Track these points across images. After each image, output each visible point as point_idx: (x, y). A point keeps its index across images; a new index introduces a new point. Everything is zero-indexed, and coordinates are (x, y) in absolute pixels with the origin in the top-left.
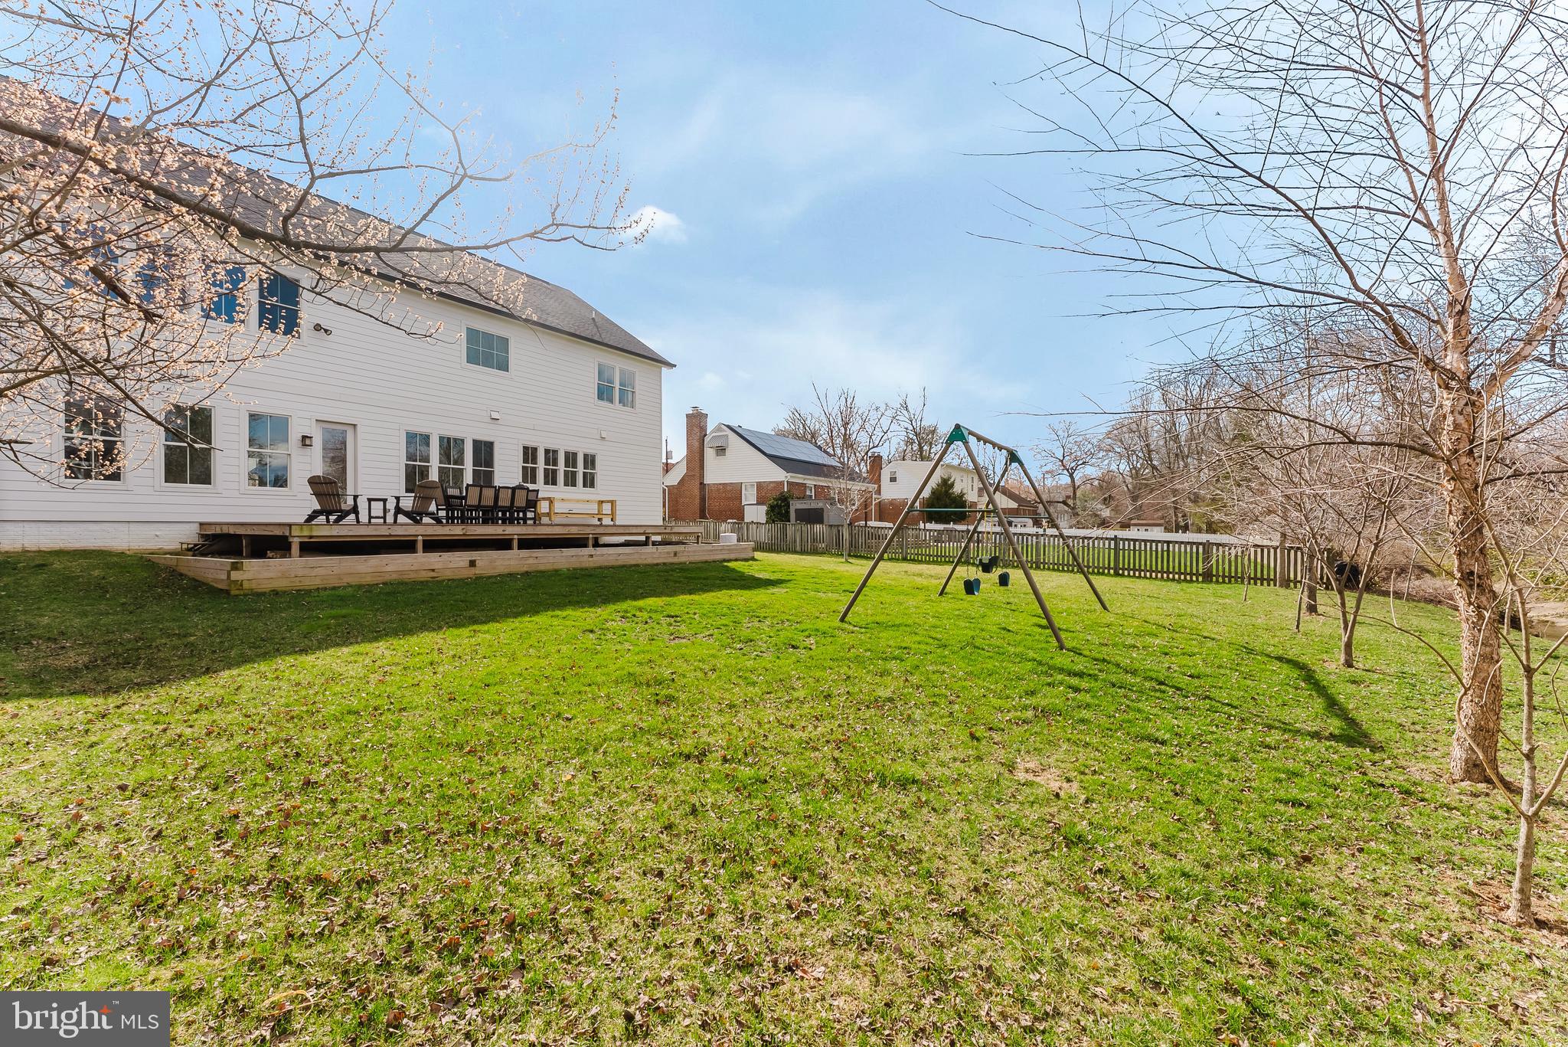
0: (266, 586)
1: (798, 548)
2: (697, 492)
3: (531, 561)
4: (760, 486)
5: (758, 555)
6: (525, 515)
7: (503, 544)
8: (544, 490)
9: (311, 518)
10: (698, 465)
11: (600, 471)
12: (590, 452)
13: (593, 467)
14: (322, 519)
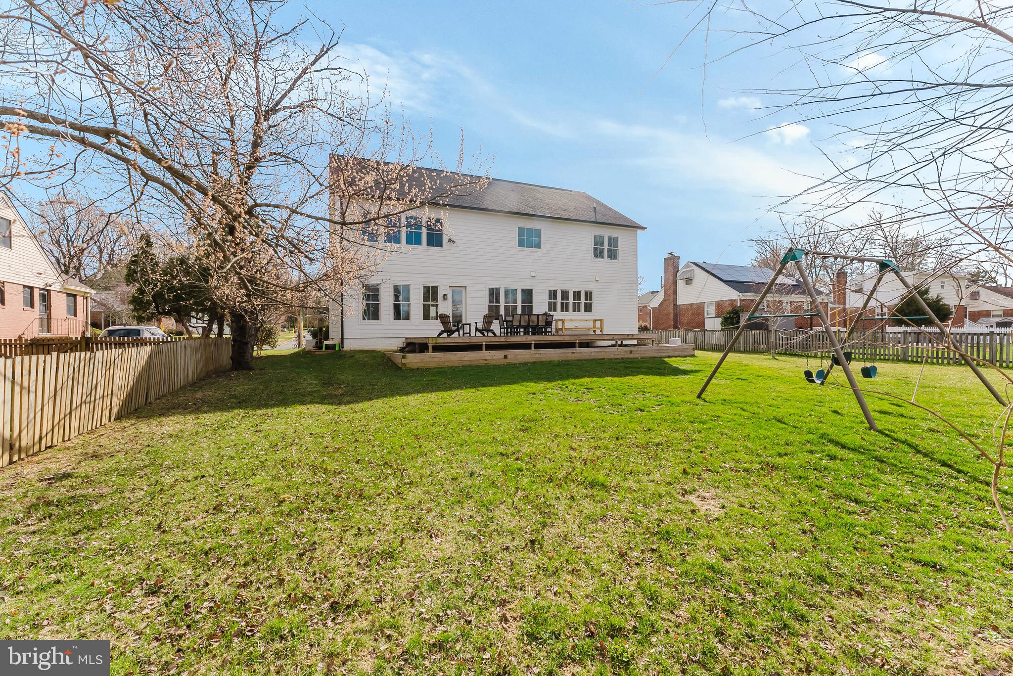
0: (415, 366)
1: (742, 349)
2: (671, 310)
3: (537, 356)
4: (718, 304)
5: (697, 353)
6: (546, 330)
7: (527, 346)
8: (558, 315)
9: (440, 334)
10: (672, 292)
11: (595, 302)
12: (588, 290)
13: (591, 300)
14: (445, 335)
